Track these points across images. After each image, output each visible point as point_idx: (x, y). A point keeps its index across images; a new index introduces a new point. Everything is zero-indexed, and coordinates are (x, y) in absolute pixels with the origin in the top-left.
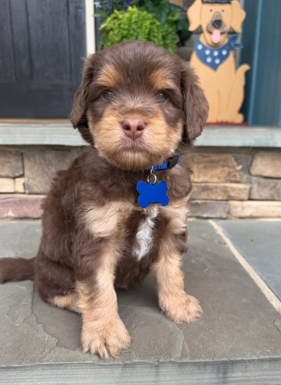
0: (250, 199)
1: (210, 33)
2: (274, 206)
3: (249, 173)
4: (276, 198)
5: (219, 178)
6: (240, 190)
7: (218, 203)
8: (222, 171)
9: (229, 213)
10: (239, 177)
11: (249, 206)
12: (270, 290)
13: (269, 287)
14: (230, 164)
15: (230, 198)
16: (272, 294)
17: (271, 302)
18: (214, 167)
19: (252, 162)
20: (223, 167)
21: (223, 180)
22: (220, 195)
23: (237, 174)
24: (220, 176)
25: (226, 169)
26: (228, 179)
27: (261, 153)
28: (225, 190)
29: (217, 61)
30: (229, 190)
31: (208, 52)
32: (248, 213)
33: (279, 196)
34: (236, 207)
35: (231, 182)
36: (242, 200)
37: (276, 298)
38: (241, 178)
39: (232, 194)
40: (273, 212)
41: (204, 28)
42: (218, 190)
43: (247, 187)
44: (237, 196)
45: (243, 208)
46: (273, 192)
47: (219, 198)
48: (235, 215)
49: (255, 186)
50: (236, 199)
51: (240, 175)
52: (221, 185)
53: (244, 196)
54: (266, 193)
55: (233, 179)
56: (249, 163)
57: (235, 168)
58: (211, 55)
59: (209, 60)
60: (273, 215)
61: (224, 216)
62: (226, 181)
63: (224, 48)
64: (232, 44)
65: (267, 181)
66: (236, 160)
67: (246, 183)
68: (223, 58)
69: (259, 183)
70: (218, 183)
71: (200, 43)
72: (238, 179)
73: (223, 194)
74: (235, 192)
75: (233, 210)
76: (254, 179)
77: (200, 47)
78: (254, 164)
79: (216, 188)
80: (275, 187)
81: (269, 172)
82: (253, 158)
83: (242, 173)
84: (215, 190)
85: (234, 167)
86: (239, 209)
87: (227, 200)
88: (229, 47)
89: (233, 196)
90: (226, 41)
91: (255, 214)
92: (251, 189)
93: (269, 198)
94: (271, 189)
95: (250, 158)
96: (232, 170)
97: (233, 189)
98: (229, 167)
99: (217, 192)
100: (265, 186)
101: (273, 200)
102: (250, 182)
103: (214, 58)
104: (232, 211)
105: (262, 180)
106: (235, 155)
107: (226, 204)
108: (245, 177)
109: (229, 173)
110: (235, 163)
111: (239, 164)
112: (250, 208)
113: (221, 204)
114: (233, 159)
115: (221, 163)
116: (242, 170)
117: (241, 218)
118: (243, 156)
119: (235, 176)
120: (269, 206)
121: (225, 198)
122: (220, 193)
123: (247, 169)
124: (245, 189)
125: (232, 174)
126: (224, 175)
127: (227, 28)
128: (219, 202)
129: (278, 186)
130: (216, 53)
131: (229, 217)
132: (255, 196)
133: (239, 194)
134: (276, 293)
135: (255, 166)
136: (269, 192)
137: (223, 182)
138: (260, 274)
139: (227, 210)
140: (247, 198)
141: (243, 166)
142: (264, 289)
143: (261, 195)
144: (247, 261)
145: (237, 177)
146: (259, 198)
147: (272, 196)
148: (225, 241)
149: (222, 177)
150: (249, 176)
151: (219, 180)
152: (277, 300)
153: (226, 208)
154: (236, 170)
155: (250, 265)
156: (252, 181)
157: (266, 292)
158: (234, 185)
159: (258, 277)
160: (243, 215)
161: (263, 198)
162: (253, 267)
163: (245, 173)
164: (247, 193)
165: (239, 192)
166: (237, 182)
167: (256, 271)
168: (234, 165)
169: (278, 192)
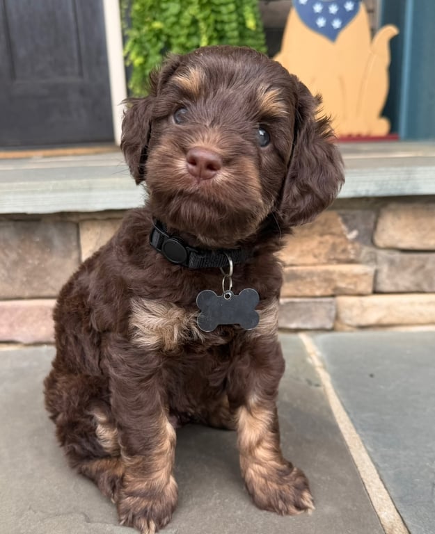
0: (376, 292)
2: (421, 304)
3: (373, 243)
4: (425, 287)
5: (315, 256)
6: (356, 276)
7: (315, 302)
8: (321, 243)
9: (337, 318)
10: (352, 252)
11: (375, 306)
14: (334, 230)
15: (337, 292)
18: (306, 236)
19: (376, 223)
20: (322, 235)
21: (323, 259)
22: (319, 288)
23: (350, 247)
24: (317, 252)
25: (327, 238)
26: (332, 257)
27: (393, 206)
28: (328, 279)
29: (336, 23)
30: (335, 277)
31: (318, 8)
32: (372, 318)
33: (431, 285)
34: (351, 307)
35: (340, 262)
36: (360, 295)
38: (358, 253)
39: (342, 284)
40: (421, 314)
42: (315, 279)
43: (370, 269)
44: (352, 287)
45: (364, 309)
46: (420, 276)
47: (318, 293)
48: (348, 322)
49: (385, 269)
50: (351, 292)
51: (354, 248)
52: (320, 268)
53: (365, 286)
54: (405, 281)
55: (342, 257)
56: (372, 225)
57: (345, 236)
59: (322, 22)
61: (329, 325)
62: (329, 261)
65: (407, 256)
66: (345, 221)
67: (367, 263)
69: (392, 262)
70: (314, 264)
72: (352, 257)
73: (325, 285)
74: (348, 281)
75: (345, 314)
76: (382, 254)
78: (380, 227)
79: (311, 274)
80: (422, 267)
82: (378, 216)
83: (357, 245)
84: (309, 280)
85: (342, 235)
86: (356, 312)
87: (333, 296)
89: (345, 288)
91: (385, 321)
92: (376, 273)
93: (413, 288)
94: (415, 273)
95: (373, 217)
96: (338, 240)
97: (343, 276)
98: (332, 234)
99: (312, 283)
100: (403, 268)
101: (420, 292)
102: (374, 260)
104: (342, 315)
105: (397, 256)
106: (342, 211)
107: (331, 303)
108: (366, 250)
109: (334, 247)
110: (344, 227)
111: (351, 230)
112: (376, 309)
113: (321, 303)
114: (340, 219)
115: (318, 229)
116: (357, 239)
117: (361, 327)
118: (358, 213)
119: (344, 251)
120: (412, 304)
121: (330, 292)
122: (318, 284)
123: (369, 237)
124: (366, 274)
125: (341, 247)
126: (323, 251)
128: (318, 300)
129: (429, 266)
130: (333, 9)
131: (339, 326)
132: (385, 285)
133: (355, 284)
134: (392, 493)
135: (383, 230)
136: (412, 278)
137: (324, 264)
138: (370, 449)
139: (333, 313)
140: (370, 290)
141: (359, 231)
142: (371, 484)
143: (396, 285)
144: (352, 420)
145: (349, 253)
146: (392, 289)
147: (418, 285)
148: (319, 379)
149: (320, 254)
150: (372, 249)
151: (315, 260)
152: (390, 508)
153: (331, 310)
154: (347, 239)
155: (356, 429)
156: (379, 258)
157: (374, 490)
158: (345, 268)
159: (365, 456)
160: (363, 322)
161: (402, 289)
162: (361, 436)
163: (365, 243)
164: (371, 280)
165: (355, 279)
166: (350, 262)
167: (364, 442)
168: (342, 231)
169: (429, 276)
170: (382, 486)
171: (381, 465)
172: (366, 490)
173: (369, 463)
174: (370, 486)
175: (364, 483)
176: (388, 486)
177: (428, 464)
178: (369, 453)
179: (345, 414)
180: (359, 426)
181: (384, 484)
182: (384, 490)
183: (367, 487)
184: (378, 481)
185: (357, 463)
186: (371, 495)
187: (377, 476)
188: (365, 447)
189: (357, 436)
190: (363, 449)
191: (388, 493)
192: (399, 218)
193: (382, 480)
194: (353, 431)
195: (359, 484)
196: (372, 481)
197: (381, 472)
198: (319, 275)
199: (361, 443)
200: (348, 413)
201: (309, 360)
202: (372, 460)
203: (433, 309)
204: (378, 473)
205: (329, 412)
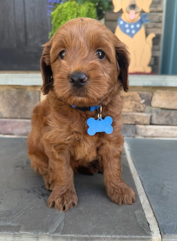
0: (151, 124)
1: (128, 13)
2: (168, 129)
3: (150, 105)
4: (170, 123)
5: (128, 109)
6: (143, 117)
8: (131, 104)
9: (136, 132)
11: (150, 129)
12: (142, 187)
13: (143, 186)
14: (136, 99)
15: (136, 123)
16: (143, 191)
17: (139, 196)
19: (152, 97)
20: (131, 101)
21: (131, 110)
22: (129, 121)
23: (141, 106)
25: (133, 102)
26: (135, 109)
27: (158, 91)
28: (132, 118)
29: (133, 32)
30: (136, 117)
31: (127, 26)
32: (149, 133)
33: (172, 122)
34: (141, 129)
35: (137, 111)
36: (145, 125)
37: (144, 193)
38: (145, 109)
39: (138, 120)
40: (168, 133)
41: (124, 10)
42: (128, 117)
43: (149, 115)
44: (142, 121)
45: (146, 130)
46: (168, 119)
47: (129, 123)
49: (155, 115)
50: (142, 123)
51: (143, 106)
52: (130, 113)
53: (147, 121)
54: (162, 120)
55: (139, 110)
56: (150, 98)
57: (140, 102)
58: (129, 28)
59: (128, 31)
60: (168, 135)
61: (133, 135)
62: (134, 111)
63: (137, 23)
64: (143, 20)
65: (163, 111)
66: (140, 96)
67: (148, 113)
68: (137, 30)
69: (157, 113)
70: (128, 112)
71: (122, 20)
72: (142, 110)
73: (131, 120)
74: (140, 119)
75: (139, 131)
76: (154, 109)
77: (121, 23)
78: (153, 99)
79: (126, 115)
80: (169, 115)
81: (165, 105)
82: (153, 95)
83: (144, 105)
84: (125, 117)
86: (143, 131)
87: (134, 125)
88: (141, 22)
89: (139, 122)
90: (139, 18)
91: (154, 135)
92: (151, 117)
93: (165, 123)
94: (166, 117)
95: (151, 95)
96: (137, 103)
97: (139, 116)
98: (135, 101)
99: (127, 119)
100: (162, 115)
101: (168, 125)
102: (151, 112)
103: (131, 30)
106: (139, 92)
107: (134, 127)
108: (148, 108)
109: (136, 106)
110: (139, 98)
111: (142, 99)
114: (138, 96)
115: (130, 98)
116: (144, 103)
117: (145, 137)
119: (139, 107)
120: (165, 129)
121: (133, 123)
122: (129, 119)
123: (149, 103)
124: (147, 117)
125: (138, 106)
126: (132, 106)
127: (139, 10)
128: (129, 126)
129: (171, 115)
130: (132, 27)
131: (136, 136)
132: (155, 121)
133: (143, 120)
134: (146, 190)
135: (154, 100)
136: (165, 119)
137: (132, 112)
138: (140, 176)
139: (134, 131)
140: (149, 123)
141: (145, 100)
142: (138, 187)
143: (159, 121)
144: (135, 167)
145: (141, 108)
146: (157, 123)
147: (167, 122)
148: (125, 153)
149: (130, 108)
150: (150, 107)
151: (128, 110)
152: (144, 195)
153: (133, 129)
155: (136, 169)
156: (153, 111)
157: (139, 189)
158: (139, 114)
159: (138, 178)
160: (146, 135)
161: (161, 123)
162: (137, 171)
163: (147, 105)
164: (149, 119)
166: (142, 112)
167: (138, 173)
168: (139, 100)
169: (171, 119)
172: (136, 189)
176: (145, 188)
180: (137, 168)
182: (143, 189)
184: (141, 186)
186: (138, 191)
190: (138, 175)
194: (135, 170)
200: (134, 164)
202: (140, 179)
203: (172, 131)
204: (142, 183)
205: (127, 163)
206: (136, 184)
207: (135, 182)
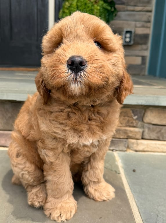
0: (143, 139)
2: (159, 144)
3: (143, 121)
4: (161, 138)
5: (122, 124)
6: (136, 132)
7: (120, 141)
8: (124, 119)
9: (128, 147)
10: (135, 123)
11: (142, 144)
14: (129, 115)
15: (129, 137)
19: (144, 114)
20: (124, 116)
21: (124, 125)
22: (122, 135)
23: (134, 121)
24: (122, 122)
25: (126, 117)
26: (127, 125)
27: (151, 108)
28: (125, 132)
30: (128, 132)
32: (141, 148)
33: (163, 138)
34: (133, 143)
36: (137, 139)
38: (137, 124)
39: (130, 135)
40: (159, 148)
42: (121, 132)
43: (141, 130)
44: (134, 136)
46: (159, 134)
47: (121, 137)
48: (132, 149)
49: (146, 130)
50: (133, 138)
51: (136, 122)
53: (139, 136)
54: (154, 135)
55: (131, 125)
56: (143, 114)
57: (133, 118)
60: (159, 150)
61: (124, 149)
62: (126, 126)
65: (155, 127)
66: (133, 112)
67: (140, 128)
69: (149, 129)
70: (121, 127)
72: (135, 125)
73: (124, 134)
74: (132, 134)
75: (131, 145)
76: (146, 125)
78: (145, 115)
79: (119, 130)
80: (160, 131)
81: (156, 121)
82: (145, 111)
83: (137, 121)
84: (118, 132)
85: (131, 117)
86: (135, 145)
87: (127, 139)
89: (132, 136)
91: (146, 149)
92: (143, 132)
93: (156, 138)
94: (157, 133)
95: (143, 111)
96: (130, 119)
97: (131, 132)
98: (128, 116)
100: (153, 131)
101: (159, 140)
102: (143, 127)
105: (151, 126)
106: (132, 109)
107: (126, 141)
108: (140, 123)
109: (128, 121)
110: (132, 114)
111: (135, 115)
113: (122, 141)
114: (131, 112)
115: (123, 114)
116: (137, 119)
117: (136, 151)
118: (138, 110)
119: (132, 123)
120: (156, 144)
121: (126, 137)
122: (122, 134)
123: (141, 119)
124: (139, 132)
125: (131, 121)
126: (125, 122)
128: (121, 140)
129: (163, 131)
131: (128, 150)
132: (146, 136)
133: (135, 135)
134: (142, 218)
135: (147, 117)
136: (156, 135)
137: (124, 127)
138: (136, 201)
139: (126, 146)
140: (140, 138)
141: (138, 116)
142: (135, 214)
143: (150, 137)
145: (134, 124)
146: (149, 138)
147: (158, 137)
148: (119, 171)
150: (142, 123)
153: (126, 144)
154: (133, 119)
156: (145, 127)
158: (132, 129)
159: (134, 203)
160: (137, 149)
161: (152, 138)
162: (133, 195)
163: (140, 121)
164: (141, 134)
165: (135, 133)
166: (134, 127)
167: (134, 197)
168: (132, 116)
169: (162, 135)
170: (139, 215)
171: (139, 207)
172: (133, 216)
173: (135, 206)
174: (135, 215)
175: (133, 213)
176: (141, 215)
177: (156, 208)
178: (136, 202)
179: (128, 186)
180: (133, 191)
181: (140, 214)
182: (140, 217)
183: (134, 215)
184: (138, 213)
185: (131, 205)
186: (135, 218)
187: (138, 211)
188: (134, 199)
189: (132, 195)
190: (134, 200)
191: (141, 218)
192: (153, 113)
193: (139, 213)
194: (131, 193)
195: (131, 214)
196: (136, 213)
197: (139, 210)
198: (122, 130)
199: (133, 198)
201: (117, 163)
202: (137, 205)
203: (163, 147)
204: (138, 210)
205: (123, 184)
206: (133, 210)
207: (132, 208)
